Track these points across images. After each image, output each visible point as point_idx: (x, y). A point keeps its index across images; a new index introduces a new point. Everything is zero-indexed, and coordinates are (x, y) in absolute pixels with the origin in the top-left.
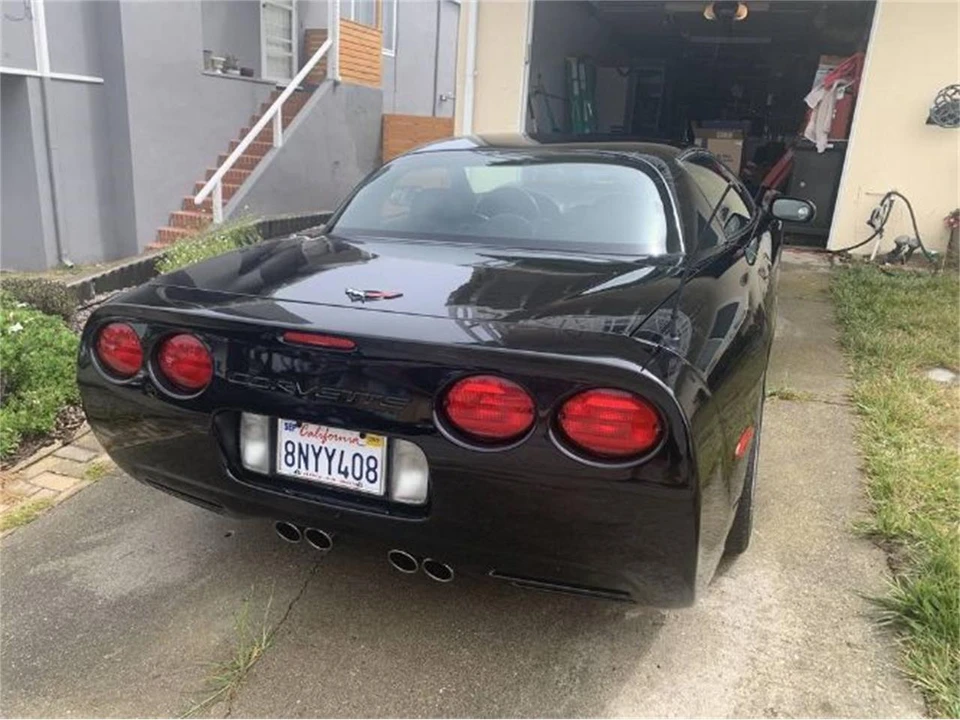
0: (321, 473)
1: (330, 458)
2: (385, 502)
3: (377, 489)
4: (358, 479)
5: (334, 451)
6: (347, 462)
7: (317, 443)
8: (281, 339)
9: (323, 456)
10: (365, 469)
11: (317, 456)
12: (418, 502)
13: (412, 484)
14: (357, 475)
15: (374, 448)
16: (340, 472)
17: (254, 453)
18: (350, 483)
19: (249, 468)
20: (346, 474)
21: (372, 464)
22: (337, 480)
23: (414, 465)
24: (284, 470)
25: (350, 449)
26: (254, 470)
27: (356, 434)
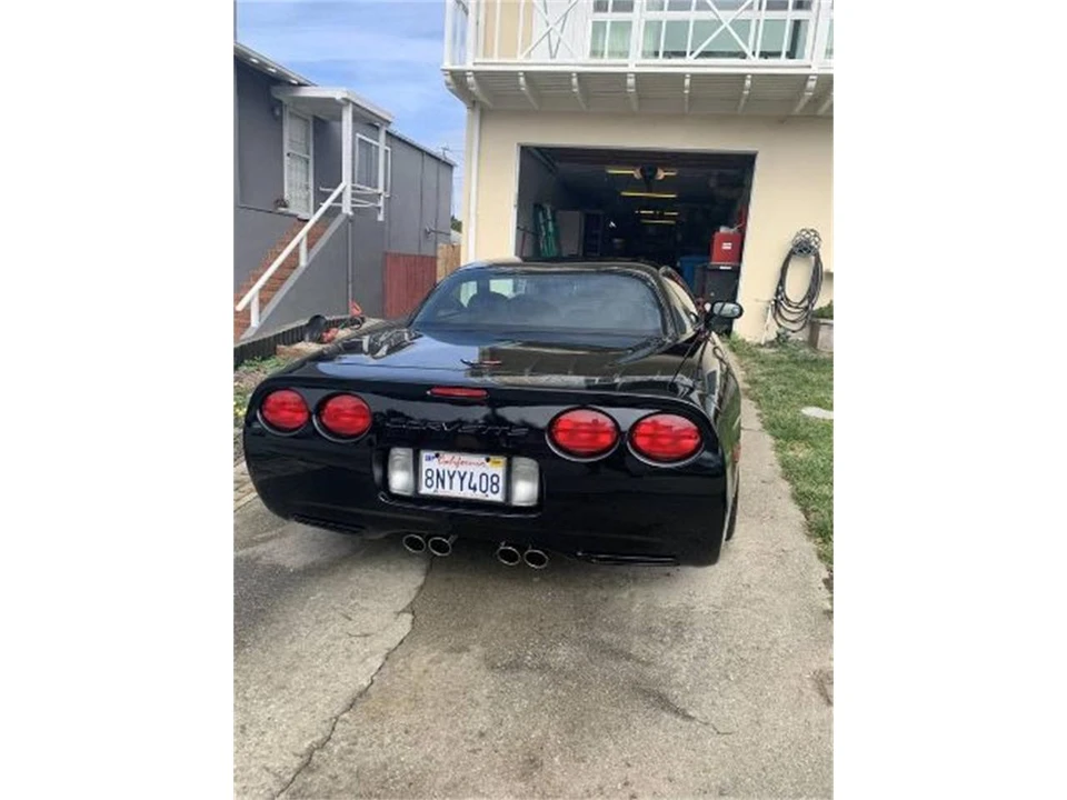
0: (454, 490)
1: (462, 479)
2: (506, 507)
3: (499, 498)
4: (484, 492)
5: (465, 473)
6: (476, 480)
7: (452, 468)
8: (429, 393)
9: (457, 477)
10: (490, 484)
11: (451, 478)
12: (531, 504)
13: (525, 492)
14: (484, 489)
15: (496, 467)
16: (470, 487)
17: (399, 481)
18: (478, 495)
19: (395, 492)
20: (475, 489)
21: (495, 479)
22: (468, 494)
23: (526, 478)
24: (424, 490)
25: (478, 471)
26: (400, 493)
27: (483, 459)
